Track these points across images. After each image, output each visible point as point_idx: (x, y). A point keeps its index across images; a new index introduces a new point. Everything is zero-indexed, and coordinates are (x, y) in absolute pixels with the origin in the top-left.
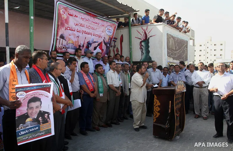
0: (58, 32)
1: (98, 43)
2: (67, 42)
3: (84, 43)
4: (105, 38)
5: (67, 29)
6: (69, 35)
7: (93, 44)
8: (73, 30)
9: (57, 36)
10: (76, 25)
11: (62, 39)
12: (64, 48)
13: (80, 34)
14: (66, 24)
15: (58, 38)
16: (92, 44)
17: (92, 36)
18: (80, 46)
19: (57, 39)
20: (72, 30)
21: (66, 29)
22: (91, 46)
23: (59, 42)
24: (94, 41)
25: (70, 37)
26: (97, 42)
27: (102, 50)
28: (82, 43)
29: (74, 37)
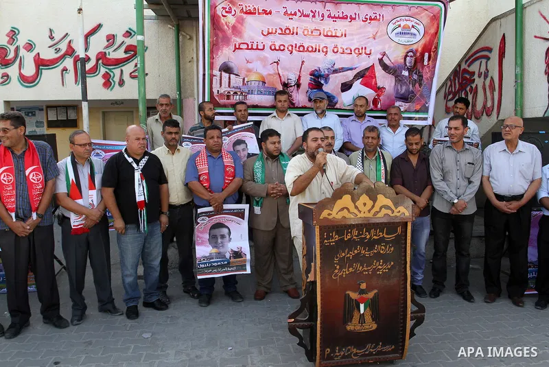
0: (212, 58)
1: (355, 72)
2: (244, 79)
3: (300, 77)
4: (384, 54)
5: (239, 48)
6: (248, 62)
7: (332, 77)
8: (257, 49)
9: (211, 68)
10: (269, 33)
11: (227, 75)
12: (236, 93)
13: (283, 56)
14: (236, 36)
15: (216, 72)
16: (328, 75)
17: (330, 53)
18: (286, 85)
19: (212, 76)
20: (255, 47)
21: (236, 49)
22: (326, 82)
23: (219, 81)
24: (336, 67)
25: (250, 66)
26: (351, 69)
27: (379, 90)
28: (293, 78)
29: (264, 66)
